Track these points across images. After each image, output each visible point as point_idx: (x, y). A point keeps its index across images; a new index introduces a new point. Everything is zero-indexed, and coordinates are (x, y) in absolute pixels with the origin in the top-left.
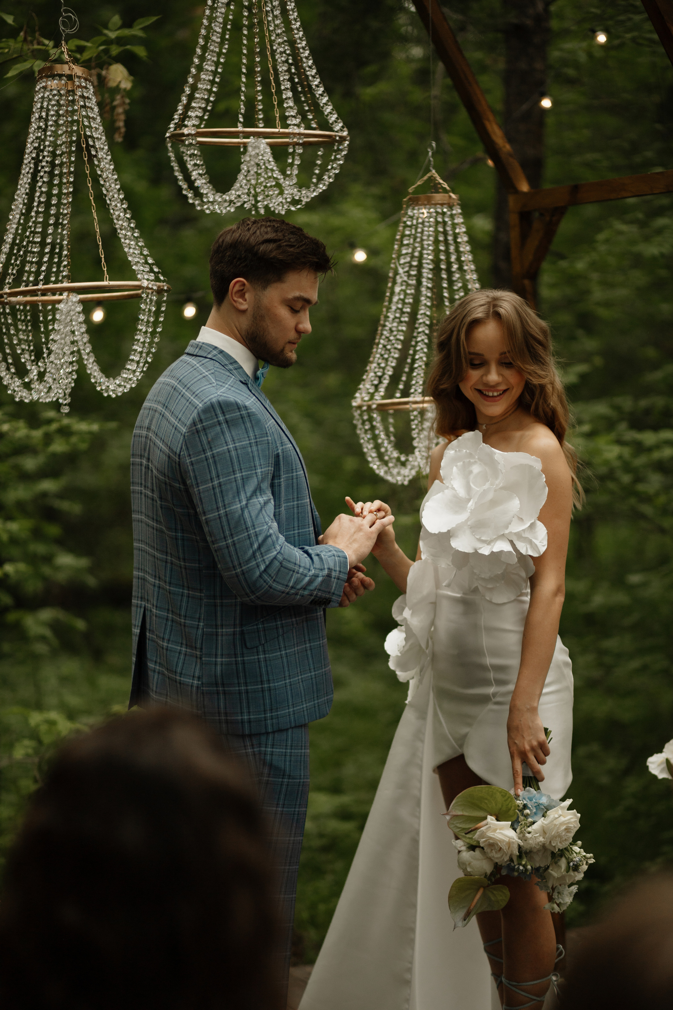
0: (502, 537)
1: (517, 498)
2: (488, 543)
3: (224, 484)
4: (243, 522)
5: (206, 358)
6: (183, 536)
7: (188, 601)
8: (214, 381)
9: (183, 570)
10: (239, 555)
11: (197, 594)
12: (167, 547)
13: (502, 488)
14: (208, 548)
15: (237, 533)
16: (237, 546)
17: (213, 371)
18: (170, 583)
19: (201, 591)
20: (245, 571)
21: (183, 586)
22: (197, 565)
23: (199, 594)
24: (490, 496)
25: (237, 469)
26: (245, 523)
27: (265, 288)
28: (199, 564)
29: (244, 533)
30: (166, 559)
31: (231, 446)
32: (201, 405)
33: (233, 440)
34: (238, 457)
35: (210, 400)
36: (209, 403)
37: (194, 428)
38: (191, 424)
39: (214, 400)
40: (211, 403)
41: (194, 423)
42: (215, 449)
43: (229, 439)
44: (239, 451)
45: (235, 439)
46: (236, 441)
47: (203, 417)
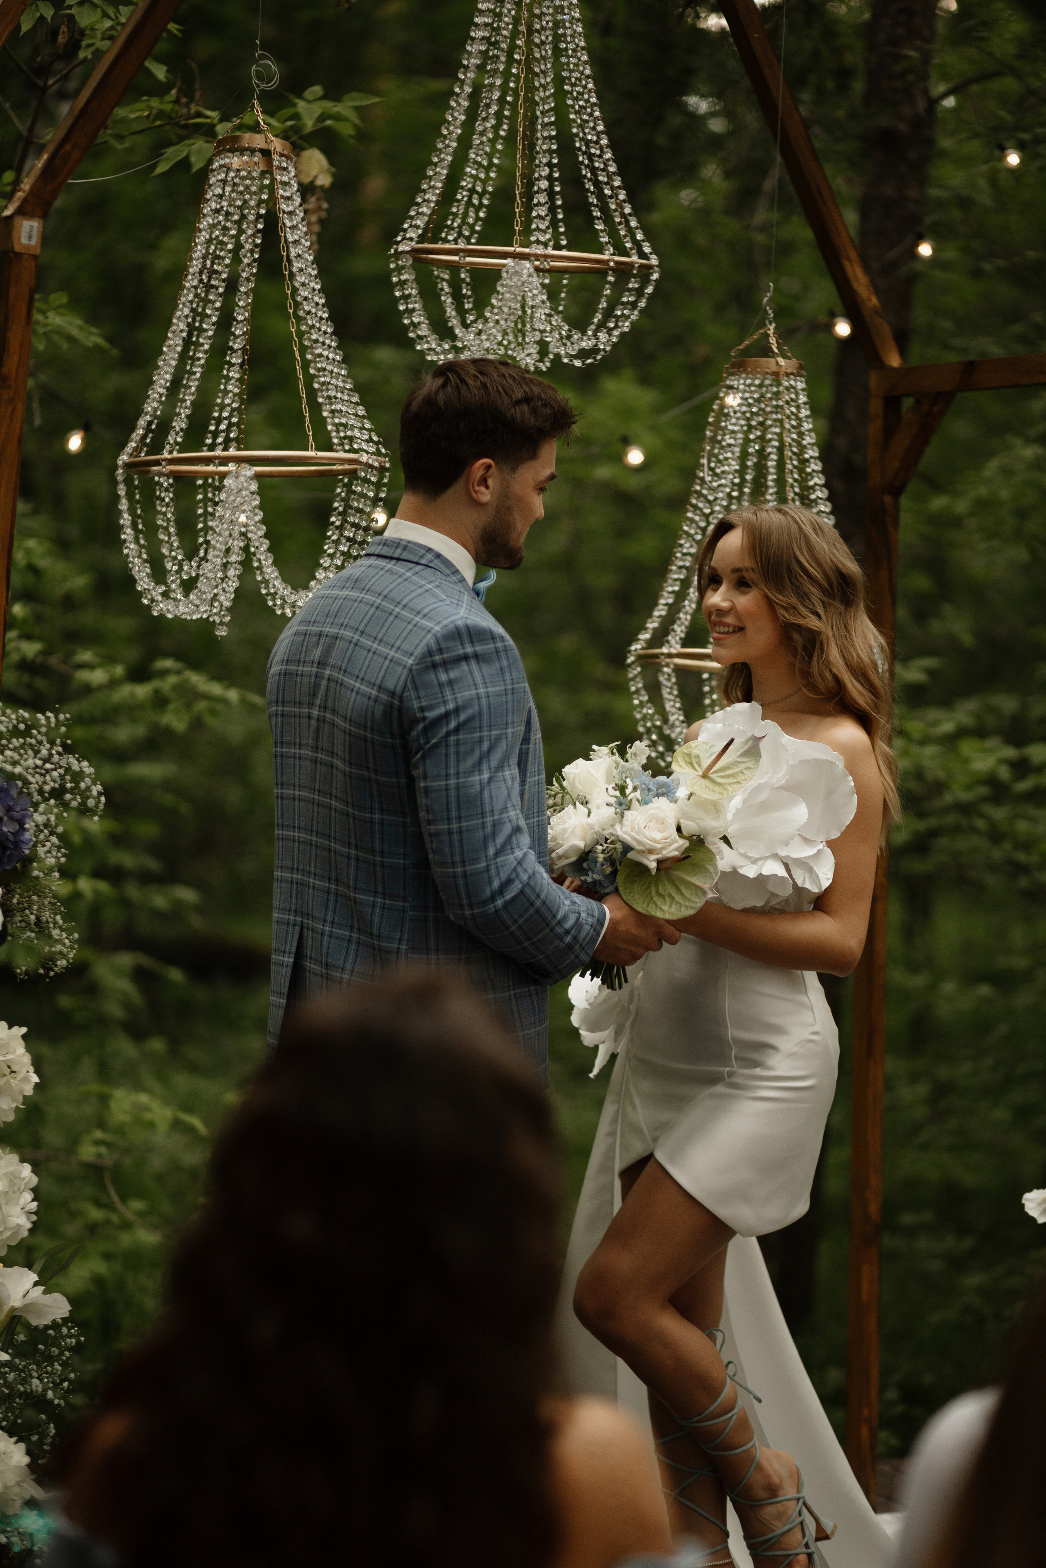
0: (775, 856)
1: (804, 804)
2: (754, 861)
3: (464, 744)
4: (479, 803)
5: (417, 563)
6: (382, 819)
7: (382, 915)
8: (445, 598)
9: (379, 869)
10: (465, 848)
11: (397, 903)
12: (349, 836)
13: (782, 787)
14: (420, 835)
15: (468, 816)
16: (465, 836)
17: (437, 583)
18: (355, 888)
19: (405, 899)
20: (468, 873)
21: (375, 892)
22: (402, 861)
23: (402, 904)
24: (764, 796)
25: (485, 725)
26: (482, 804)
27: (514, 469)
28: (405, 859)
29: (477, 819)
30: (349, 853)
31: (482, 691)
32: (437, 628)
33: (485, 683)
34: (490, 708)
35: (452, 622)
36: (452, 626)
37: (429, 659)
38: (424, 654)
39: (460, 623)
40: (456, 627)
41: (430, 653)
42: (460, 692)
43: (479, 680)
44: (491, 699)
45: (488, 681)
46: (488, 685)
47: (443, 645)
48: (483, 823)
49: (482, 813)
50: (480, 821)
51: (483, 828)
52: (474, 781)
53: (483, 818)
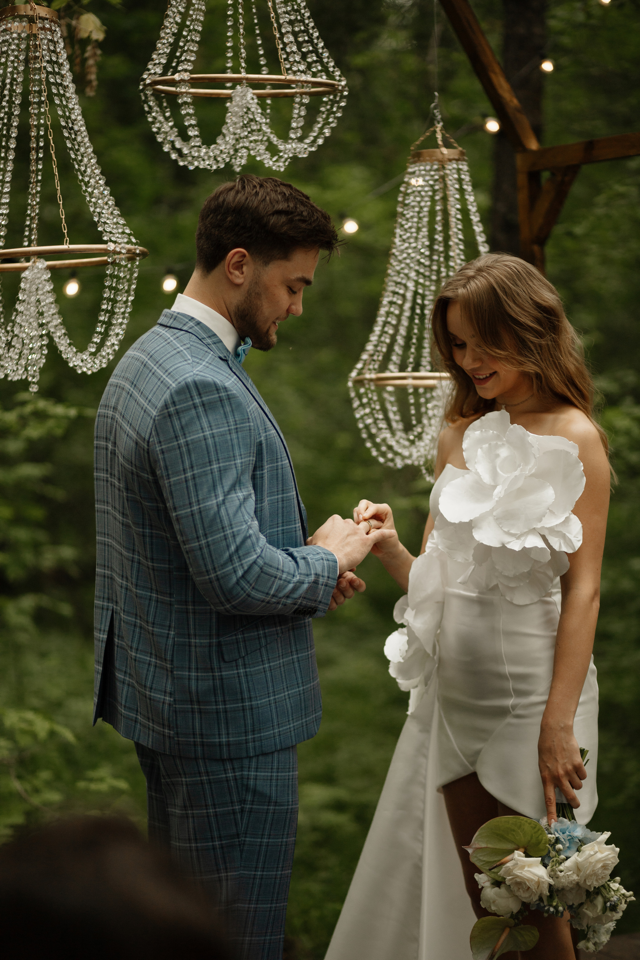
0: (533, 531)
1: (551, 487)
2: (518, 537)
3: (199, 477)
4: (218, 521)
5: (181, 330)
6: (151, 533)
7: (157, 607)
8: (190, 358)
9: (151, 572)
10: (214, 558)
11: (166, 598)
12: (134, 544)
13: (532, 475)
15: (212, 532)
17: (188, 346)
19: (171, 595)
20: (220, 577)
21: (151, 589)
22: (167, 566)
23: (168, 599)
24: (520, 484)
26: (221, 521)
28: (169, 565)
29: (220, 533)
30: (133, 558)
31: (208, 433)
32: (174, 385)
33: (211, 426)
34: (216, 446)
35: (184, 379)
36: (183, 383)
37: (166, 411)
38: (162, 407)
39: (189, 380)
40: (186, 383)
41: (166, 406)
42: (190, 436)
43: (205, 425)
44: (217, 439)
45: (213, 424)
46: (213, 428)
47: (176, 399)
48: (225, 535)
49: (223, 528)
50: (222, 534)
51: (226, 539)
52: (212, 504)
53: (224, 532)
